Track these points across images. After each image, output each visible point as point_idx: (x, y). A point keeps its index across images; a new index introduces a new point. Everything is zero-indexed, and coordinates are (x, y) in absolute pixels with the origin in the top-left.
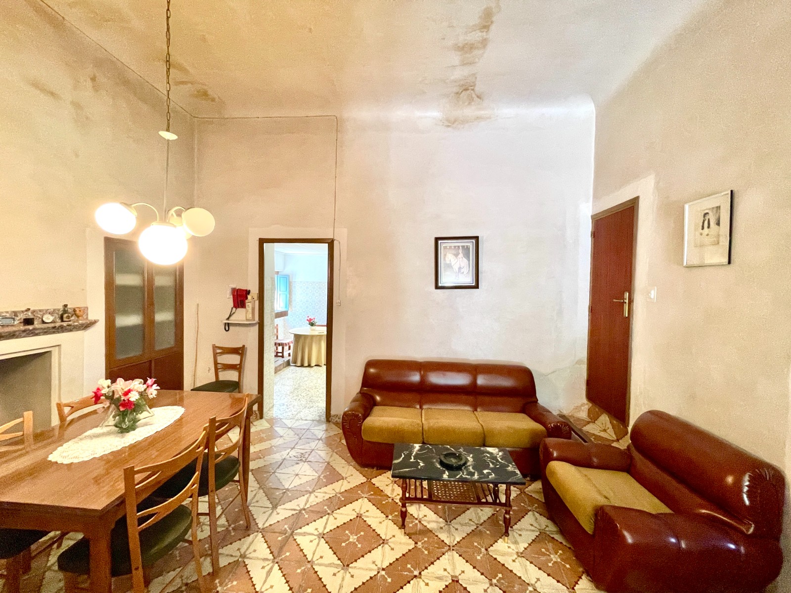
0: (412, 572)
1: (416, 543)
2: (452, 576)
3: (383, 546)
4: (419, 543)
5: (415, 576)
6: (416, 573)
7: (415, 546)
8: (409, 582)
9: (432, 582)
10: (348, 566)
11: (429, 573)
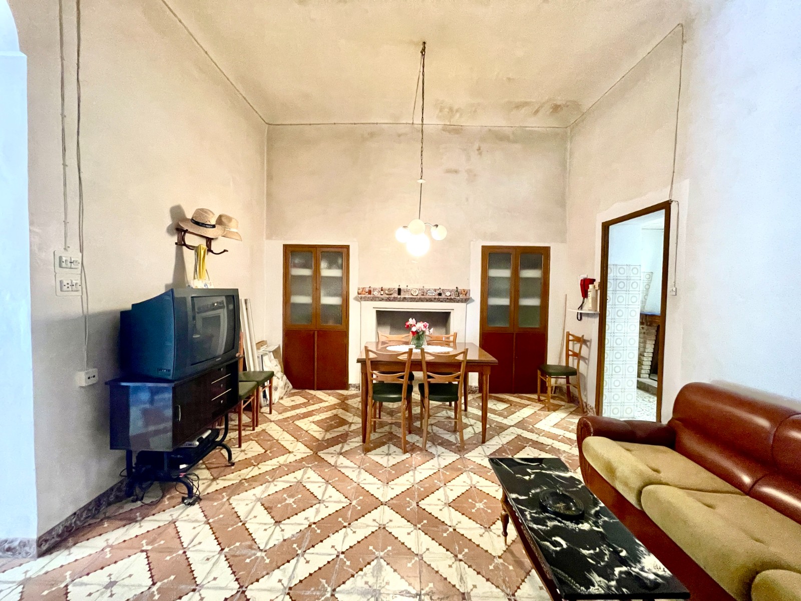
0: (460, 553)
1: (500, 557)
2: (469, 593)
3: (481, 528)
4: (501, 561)
5: (456, 556)
6: (460, 556)
7: (494, 557)
8: (447, 550)
9: (455, 570)
10: (450, 506)
11: (464, 569)
